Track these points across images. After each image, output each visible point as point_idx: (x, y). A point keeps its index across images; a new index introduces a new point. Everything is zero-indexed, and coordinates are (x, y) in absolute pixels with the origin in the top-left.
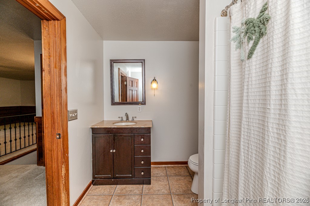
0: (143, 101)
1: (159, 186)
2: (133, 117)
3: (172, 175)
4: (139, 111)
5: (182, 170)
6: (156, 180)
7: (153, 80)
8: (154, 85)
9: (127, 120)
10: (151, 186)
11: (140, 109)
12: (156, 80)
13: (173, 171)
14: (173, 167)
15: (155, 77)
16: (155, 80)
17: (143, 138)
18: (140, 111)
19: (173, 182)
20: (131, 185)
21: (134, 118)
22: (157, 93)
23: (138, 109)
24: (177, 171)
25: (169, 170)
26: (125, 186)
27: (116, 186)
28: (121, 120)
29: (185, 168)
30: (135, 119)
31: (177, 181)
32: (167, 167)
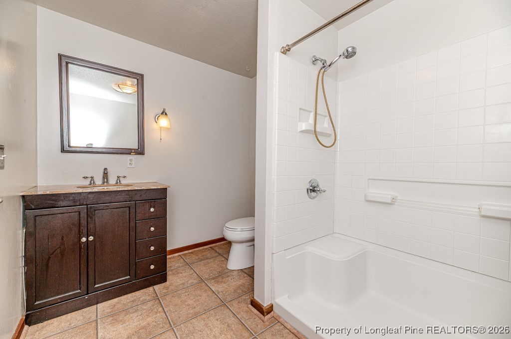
0: (139, 148)
1: (182, 279)
2: (118, 177)
3: (195, 261)
4: (129, 166)
5: (207, 252)
6: (173, 274)
7: (162, 113)
8: (164, 122)
9: (104, 183)
10: (168, 283)
11: (133, 162)
12: (166, 114)
13: (194, 257)
14: (192, 253)
15: (164, 109)
16: (164, 113)
17: (154, 207)
18: (133, 166)
19: (200, 269)
20: (130, 294)
21: (121, 179)
22: (164, 136)
23: (129, 162)
24: (200, 256)
25: (187, 257)
26: (116, 300)
27: (95, 306)
28: (89, 183)
29: (210, 249)
30: (123, 181)
31: (205, 265)
32: (183, 255)
